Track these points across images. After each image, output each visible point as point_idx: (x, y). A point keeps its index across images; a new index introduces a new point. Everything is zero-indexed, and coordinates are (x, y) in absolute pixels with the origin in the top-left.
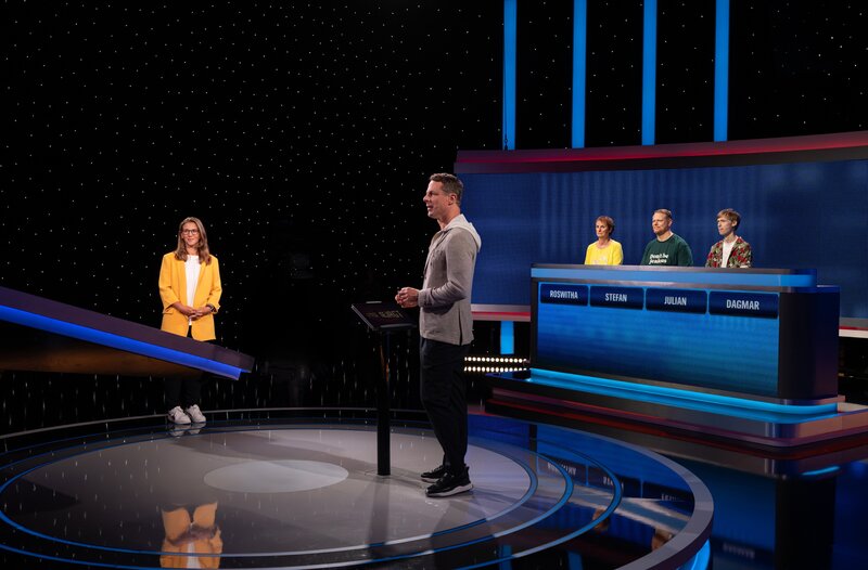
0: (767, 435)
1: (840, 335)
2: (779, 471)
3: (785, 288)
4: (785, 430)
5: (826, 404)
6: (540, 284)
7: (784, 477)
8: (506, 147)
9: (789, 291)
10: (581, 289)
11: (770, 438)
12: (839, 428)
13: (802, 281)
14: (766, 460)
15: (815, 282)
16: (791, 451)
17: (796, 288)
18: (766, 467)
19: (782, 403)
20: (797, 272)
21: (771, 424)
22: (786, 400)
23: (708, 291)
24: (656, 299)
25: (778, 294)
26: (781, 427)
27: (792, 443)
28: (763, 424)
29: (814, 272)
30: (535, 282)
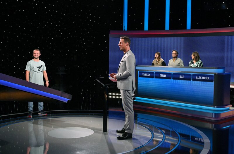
0: (211, 116)
1: (231, 87)
2: (215, 127)
3: (216, 73)
4: (217, 115)
5: (227, 107)
6: (139, 71)
7: (215, 129)
9: (217, 74)
10: (151, 73)
11: (212, 118)
12: (231, 114)
13: (221, 71)
15: (224, 71)
16: (218, 121)
17: (218, 73)
18: (210, 126)
19: (214, 107)
20: (218, 68)
21: (212, 114)
22: (216, 106)
23: (192, 74)
24: (176, 76)
25: (214, 75)
26: (215, 114)
27: (219, 119)
28: (210, 113)
29: (224, 68)
30: (137, 71)
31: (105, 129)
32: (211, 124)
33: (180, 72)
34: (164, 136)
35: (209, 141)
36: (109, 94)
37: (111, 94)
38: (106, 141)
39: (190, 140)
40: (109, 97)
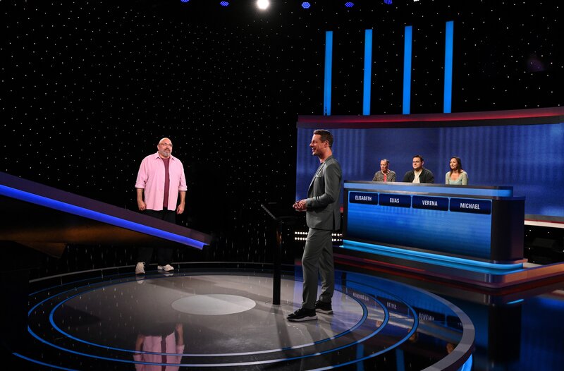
0: (485, 281)
1: (525, 224)
2: (492, 301)
3: (495, 197)
4: (497, 279)
5: (517, 264)
6: (349, 192)
7: (494, 305)
8: (326, 114)
9: (497, 199)
10: (374, 196)
11: (487, 283)
12: (526, 278)
13: (505, 193)
14: (485, 296)
15: (512, 193)
16: (500, 290)
17: (501, 198)
18: (484, 299)
19: (493, 263)
20: (501, 188)
21: (488, 275)
22: (495, 261)
23: (449, 198)
24: (417, 202)
25: (491, 200)
26: (493, 276)
27: (501, 285)
28: (483, 274)
29: (511, 188)
30: (346, 190)
31: (277, 300)
33: (428, 194)
34: (387, 313)
35: (473, 328)
36: (296, 233)
37: (299, 233)
38: (275, 322)
39: (446, 325)
40: (296, 238)
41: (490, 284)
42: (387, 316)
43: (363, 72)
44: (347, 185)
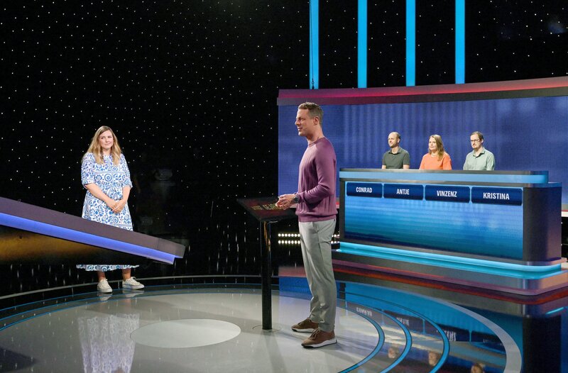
0: (519, 287)
1: (562, 216)
2: (528, 311)
3: (527, 184)
4: (532, 284)
5: (555, 265)
6: (346, 183)
7: (528, 316)
8: (313, 87)
9: (529, 186)
11: (521, 290)
13: (538, 179)
15: (547, 179)
16: (536, 297)
17: (534, 184)
18: (519, 310)
19: (526, 264)
20: (534, 173)
21: (522, 280)
22: (528, 263)
23: (471, 187)
24: (431, 194)
25: (522, 188)
26: (529, 281)
27: (538, 292)
28: (515, 279)
29: (546, 173)
30: (342, 181)
31: (267, 324)
32: (519, 306)
36: (279, 235)
37: (283, 235)
39: (470, 342)
40: (279, 242)
41: (524, 290)
42: (409, 338)
43: (357, 35)
44: (343, 175)
